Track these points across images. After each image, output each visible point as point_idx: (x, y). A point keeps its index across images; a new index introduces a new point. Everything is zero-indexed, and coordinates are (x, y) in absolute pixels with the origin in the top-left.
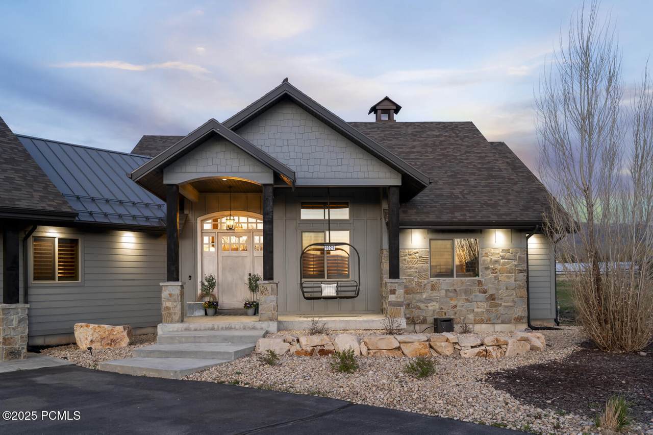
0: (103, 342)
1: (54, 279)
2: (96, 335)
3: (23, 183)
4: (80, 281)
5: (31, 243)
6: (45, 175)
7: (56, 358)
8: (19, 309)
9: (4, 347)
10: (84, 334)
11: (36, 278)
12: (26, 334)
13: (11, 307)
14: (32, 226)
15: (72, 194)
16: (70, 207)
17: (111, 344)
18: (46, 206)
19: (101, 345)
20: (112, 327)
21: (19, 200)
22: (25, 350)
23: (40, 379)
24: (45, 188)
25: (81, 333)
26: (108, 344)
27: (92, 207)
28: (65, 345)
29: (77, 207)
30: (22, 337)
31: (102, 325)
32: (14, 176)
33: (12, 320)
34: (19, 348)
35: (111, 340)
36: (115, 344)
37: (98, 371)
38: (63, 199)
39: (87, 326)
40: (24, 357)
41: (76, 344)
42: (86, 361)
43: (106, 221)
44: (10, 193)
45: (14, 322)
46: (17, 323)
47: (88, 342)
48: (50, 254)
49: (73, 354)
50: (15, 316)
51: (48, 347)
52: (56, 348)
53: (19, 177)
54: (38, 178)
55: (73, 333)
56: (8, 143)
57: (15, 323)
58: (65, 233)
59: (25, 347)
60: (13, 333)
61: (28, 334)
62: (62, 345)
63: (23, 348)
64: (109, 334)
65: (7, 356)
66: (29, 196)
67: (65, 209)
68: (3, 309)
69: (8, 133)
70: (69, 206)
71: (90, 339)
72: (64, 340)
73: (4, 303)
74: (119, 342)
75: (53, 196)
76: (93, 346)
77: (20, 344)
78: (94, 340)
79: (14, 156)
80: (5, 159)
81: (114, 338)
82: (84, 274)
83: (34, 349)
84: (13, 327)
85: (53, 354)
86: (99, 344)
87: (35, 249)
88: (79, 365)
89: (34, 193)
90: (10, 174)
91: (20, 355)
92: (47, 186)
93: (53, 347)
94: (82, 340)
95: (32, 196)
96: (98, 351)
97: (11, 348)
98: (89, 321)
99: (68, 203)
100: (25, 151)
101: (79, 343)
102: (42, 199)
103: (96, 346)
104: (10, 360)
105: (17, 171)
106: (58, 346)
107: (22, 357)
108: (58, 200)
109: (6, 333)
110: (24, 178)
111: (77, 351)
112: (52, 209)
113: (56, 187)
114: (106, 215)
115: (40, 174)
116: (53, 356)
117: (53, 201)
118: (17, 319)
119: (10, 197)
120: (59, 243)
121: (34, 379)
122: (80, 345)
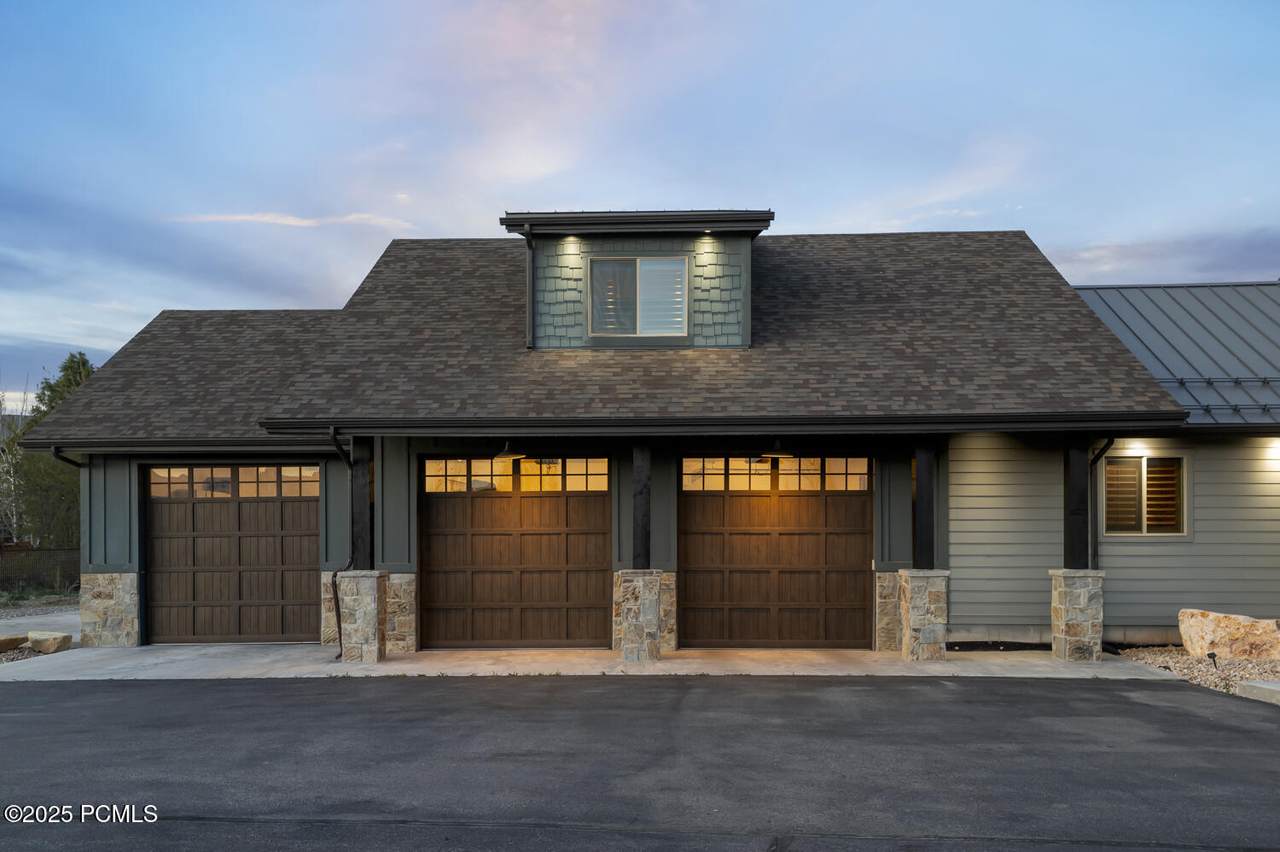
0: (1234, 647)
1: (1138, 528)
2: (1221, 633)
3: (1093, 370)
4: (1185, 534)
5: (1103, 469)
6: (1128, 351)
7: (1150, 666)
8: (1090, 579)
9: (1068, 638)
10: (1198, 629)
11: (1110, 528)
12: (1100, 620)
13: (1077, 575)
14: (1106, 441)
15: (1170, 377)
16: (1174, 402)
17: (1251, 653)
18: (1133, 404)
19: (1231, 652)
20: (1252, 619)
21: (1090, 399)
22: (1098, 648)
23: (1136, 696)
24: (1129, 374)
25: (1191, 626)
26: (1245, 651)
27: (1209, 398)
28: (1159, 646)
29: (1184, 400)
30: (1094, 626)
31: (1233, 616)
32: (1077, 360)
33: (1079, 596)
34: (1089, 643)
35: (1252, 645)
36: (1259, 654)
37: (1234, 696)
38: (1159, 390)
39: (1203, 615)
40: (1098, 658)
41: (1182, 645)
42: (1208, 677)
43: (1237, 420)
44: (1077, 390)
45: (1082, 597)
46: (1086, 600)
47: (1206, 644)
48: (1133, 486)
49: (1178, 662)
50: (1083, 590)
51: (1130, 646)
52: (1145, 649)
53: (1087, 360)
54: (1116, 357)
55: (1177, 626)
56: (1065, 306)
57: (1083, 601)
58: (1159, 448)
59: (1099, 642)
60: (1080, 618)
61: (1103, 621)
62: (1154, 646)
63: (1096, 644)
64: (1247, 633)
65: (1072, 654)
66: (1104, 390)
67: (1165, 407)
68: (1065, 578)
69: (1064, 288)
70: (1172, 402)
71: (1209, 638)
72: (1156, 636)
73: (1066, 567)
74: (1267, 650)
75: (1144, 386)
76: (1216, 651)
77: (1092, 638)
78: (1216, 641)
79: (1076, 326)
80: (1064, 333)
81: (1258, 642)
82: (1193, 521)
83: (1112, 648)
84: (1081, 607)
85: (1144, 658)
86: (1228, 649)
87: (1108, 479)
88: (1194, 682)
89: (1113, 385)
90: (1073, 357)
91: (1091, 654)
92: (1132, 367)
93: (1139, 647)
94: (1194, 640)
95: (1109, 390)
96: (1226, 662)
97: (1077, 641)
98: (1207, 606)
99: (1169, 395)
100: (1091, 314)
101: (1188, 645)
102: (1126, 393)
103: (1223, 653)
104: (1076, 660)
105: (1082, 350)
106: (1147, 646)
107: (1094, 658)
108: (1153, 392)
109: (1070, 617)
110: (1093, 360)
111: (1185, 658)
112: (1142, 408)
113: (1146, 369)
114: (1236, 410)
115: (1119, 350)
116: (1143, 662)
117: (1142, 394)
118: (1087, 595)
119: (1078, 395)
120: (1148, 466)
121: (1125, 694)
122: (1189, 649)
